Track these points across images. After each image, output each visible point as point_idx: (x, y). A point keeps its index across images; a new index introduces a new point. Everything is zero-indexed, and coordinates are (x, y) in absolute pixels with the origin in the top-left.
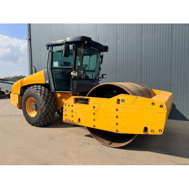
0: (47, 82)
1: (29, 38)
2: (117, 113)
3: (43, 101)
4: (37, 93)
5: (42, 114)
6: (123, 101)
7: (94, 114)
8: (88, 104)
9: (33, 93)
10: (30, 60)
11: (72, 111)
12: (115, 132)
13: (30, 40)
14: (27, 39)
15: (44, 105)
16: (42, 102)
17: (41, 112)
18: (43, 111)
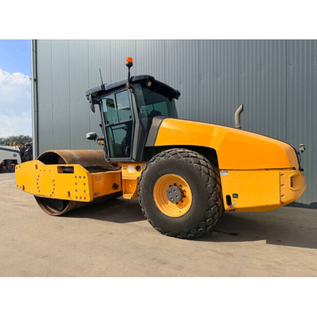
1: (35, 78)
10: (35, 111)
13: (36, 80)
14: (31, 79)
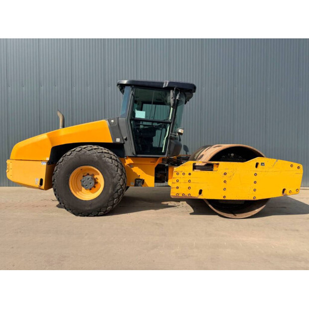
0: (118, 140)
2: (255, 178)
3: (117, 171)
4: (104, 158)
5: (116, 192)
6: (263, 164)
7: (225, 182)
8: (212, 170)
9: (96, 157)
11: (189, 181)
12: (252, 199)
15: (120, 177)
16: (116, 173)
17: (114, 190)
18: (118, 187)
